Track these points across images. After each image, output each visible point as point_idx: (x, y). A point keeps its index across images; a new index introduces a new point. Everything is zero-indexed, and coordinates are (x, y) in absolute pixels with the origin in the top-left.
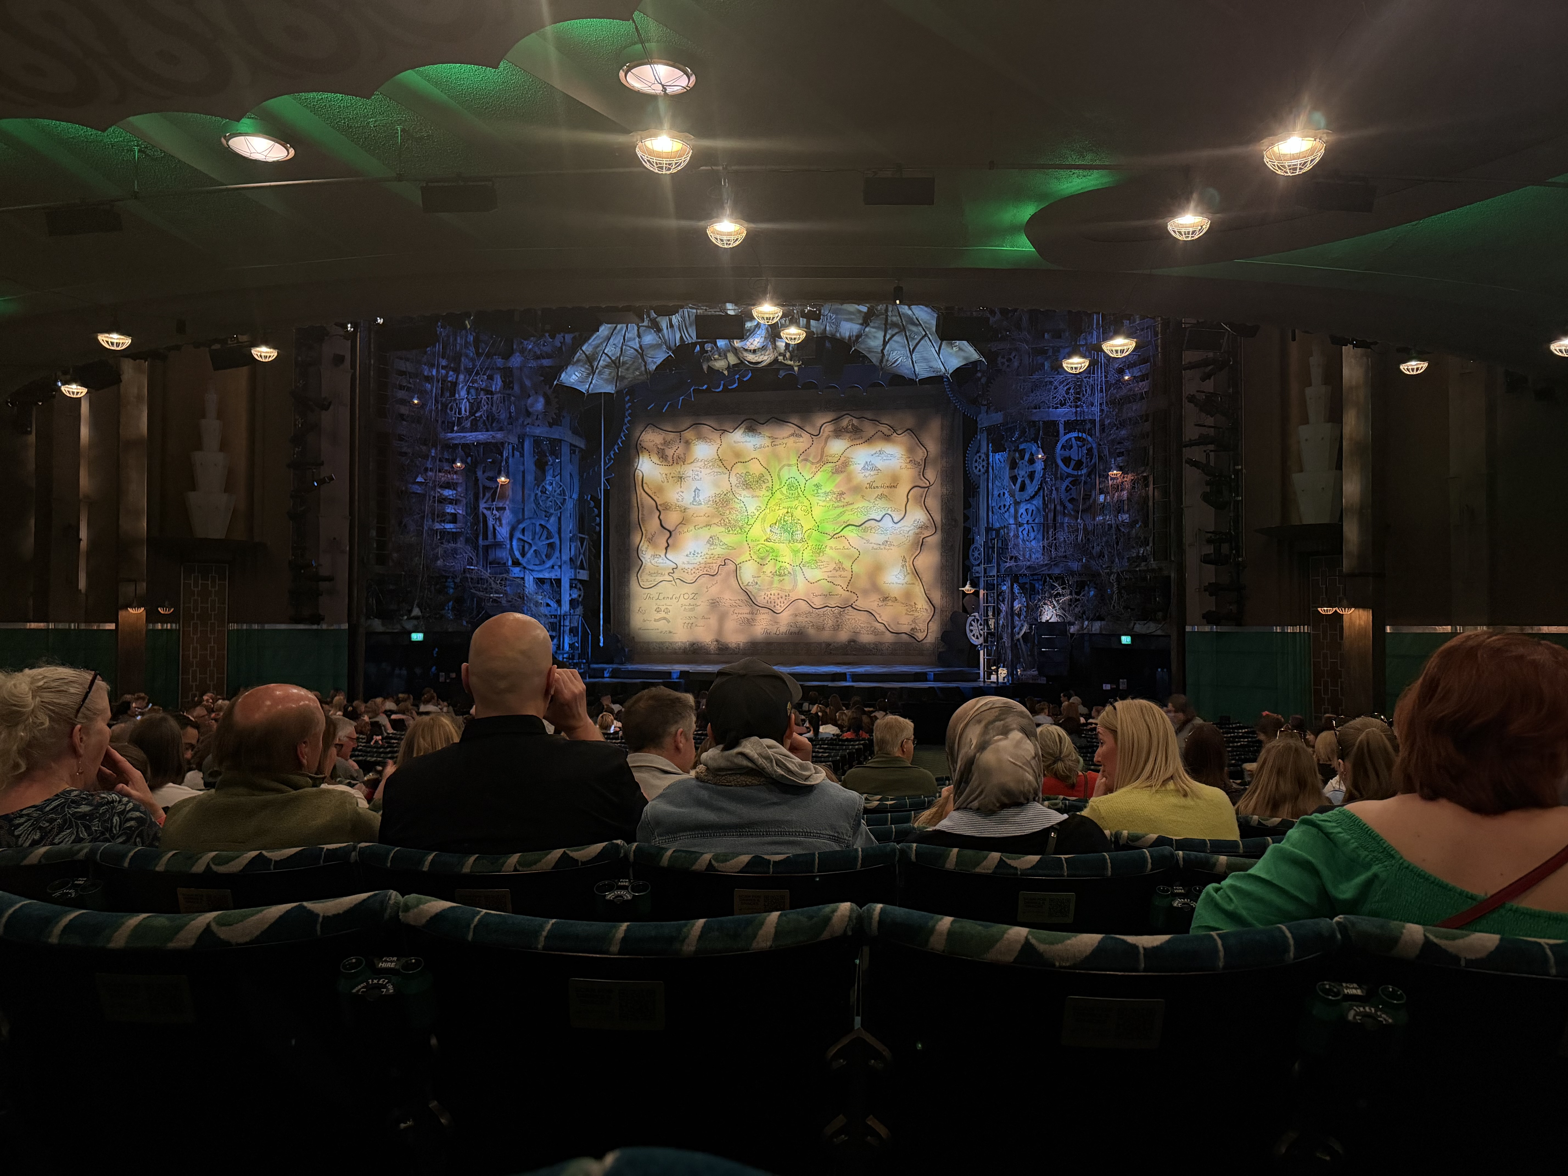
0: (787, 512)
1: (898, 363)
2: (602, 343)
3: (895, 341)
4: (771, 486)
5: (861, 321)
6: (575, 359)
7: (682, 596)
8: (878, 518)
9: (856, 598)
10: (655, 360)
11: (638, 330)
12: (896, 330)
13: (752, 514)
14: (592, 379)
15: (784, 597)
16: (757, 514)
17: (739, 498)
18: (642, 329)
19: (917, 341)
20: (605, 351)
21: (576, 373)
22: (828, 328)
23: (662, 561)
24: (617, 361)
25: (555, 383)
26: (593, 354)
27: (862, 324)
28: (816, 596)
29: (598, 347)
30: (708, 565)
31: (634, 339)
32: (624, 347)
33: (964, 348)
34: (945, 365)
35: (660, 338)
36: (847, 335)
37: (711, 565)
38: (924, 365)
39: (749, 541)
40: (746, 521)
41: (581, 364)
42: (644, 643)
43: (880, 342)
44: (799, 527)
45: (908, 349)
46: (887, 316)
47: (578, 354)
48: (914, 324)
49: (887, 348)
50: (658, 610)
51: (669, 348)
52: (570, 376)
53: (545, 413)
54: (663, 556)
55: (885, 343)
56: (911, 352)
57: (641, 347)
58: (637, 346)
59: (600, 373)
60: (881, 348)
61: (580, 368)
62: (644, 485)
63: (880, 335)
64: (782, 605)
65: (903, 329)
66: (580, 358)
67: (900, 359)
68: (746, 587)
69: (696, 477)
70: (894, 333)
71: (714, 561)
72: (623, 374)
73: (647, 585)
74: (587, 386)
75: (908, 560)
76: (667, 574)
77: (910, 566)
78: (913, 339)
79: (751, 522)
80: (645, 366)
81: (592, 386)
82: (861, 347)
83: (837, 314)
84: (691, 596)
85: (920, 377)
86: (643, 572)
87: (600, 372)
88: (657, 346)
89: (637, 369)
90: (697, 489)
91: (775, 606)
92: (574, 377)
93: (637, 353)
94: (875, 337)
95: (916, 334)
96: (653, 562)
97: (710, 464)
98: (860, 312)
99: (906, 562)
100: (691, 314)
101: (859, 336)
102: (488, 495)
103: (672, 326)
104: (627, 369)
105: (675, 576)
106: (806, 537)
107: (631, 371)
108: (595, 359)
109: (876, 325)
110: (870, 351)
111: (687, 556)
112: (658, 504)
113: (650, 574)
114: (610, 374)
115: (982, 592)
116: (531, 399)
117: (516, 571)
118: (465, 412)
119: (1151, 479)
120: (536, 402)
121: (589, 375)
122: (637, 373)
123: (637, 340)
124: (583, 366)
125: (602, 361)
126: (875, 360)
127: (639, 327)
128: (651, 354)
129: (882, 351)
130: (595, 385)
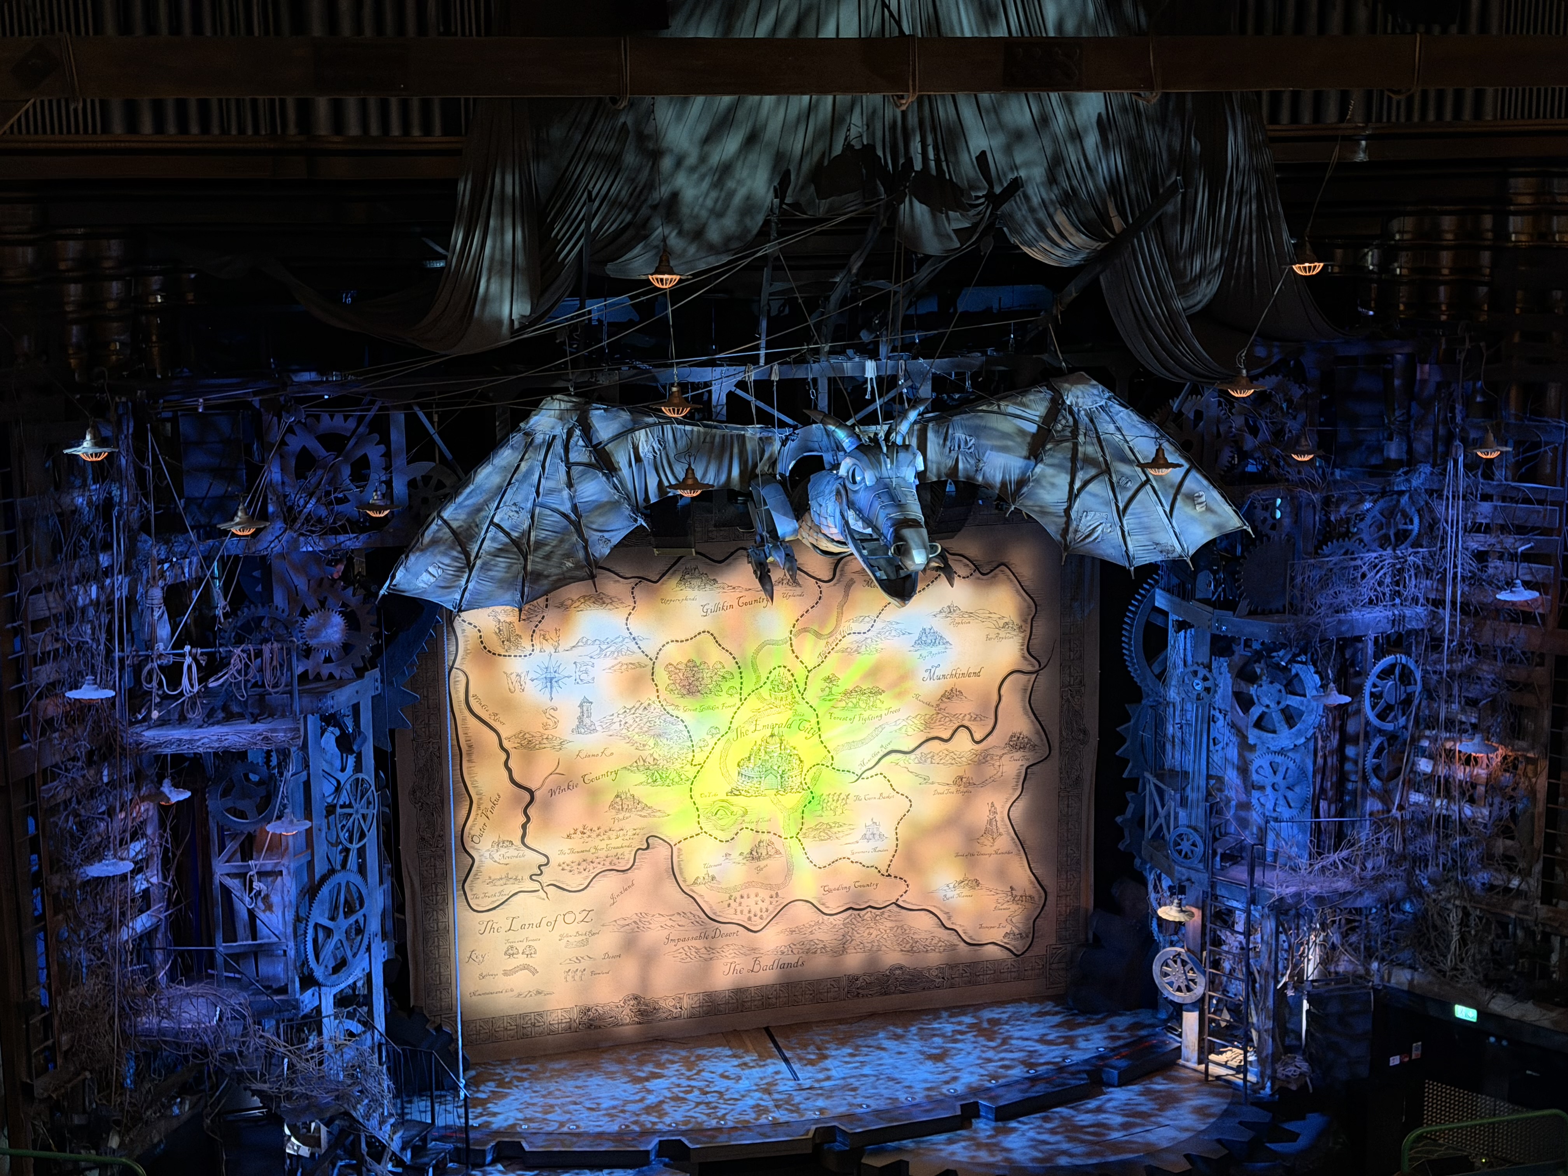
0: (772, 736)
1: (1096, 535)
2: (486, 503)
3: (1090, 494)
4: (738, 686)
5: (1025, 453)
6: (427, 538)
7: (560, 918)
8: (946, 736)
9: (904, 888)
10: (606, 535)
11: (568, 473)
12: (1093, 472)
13: (702, 744)
14: (467, 582)
15: (768, 900)
16: (711, 742)
17: (675, 713)
18: (576, 471)
19: (1129, 494)
20: (496, 520)
21: (431, 569)
22: (961, 466)
23: (516, 853)
24: (525, 541)
25: (382, 592)
26: (470, 527)
27: (1028, 458)
28: (830, 891)
29: (479, 510)
30: (614, 852)
31: (560, 491)
32: (537, 510)
33: (1215, 507)
34: (1182, 539)
35: (616, 488)
36: (998, 478)
37: (620, 851)
38: (1142, 539)
39: (697, 798)
40: (690, 759)
41: (442, 548)
42: (486, 1021)
43: (1062, 494)
44: (795, 762)
45: (1114, 508)
46: (1076, 446)
47: (434, 527)
48: (1124, 460)
49: (1076, 506)
50: (510, 953)
51: (636, 509)
52: (417, 576)
53: (347, 647)
54: (517, 842)
55: (1072, 496)
56: (1121, 513)
57: (575, 508)
58: (566, 508)
59: (485, 567)
60: (1065, 505)
61: (439, 558)
62: (473, 702)
63: (1063, 480)
64: (765, 915)
65: (1106, 470)
66: (440, 534)
67: (1100, 528)
68: (695, 888)
69: (584, 676)
70: (1088, 477)
71: (626, 843)
72: (539, 567)
73: (486, 904)
74: (458, 597)
75: (998, 811)
76: (527, 877)
77: (1003, 820)
78: (1125, 488)
79: (699, 758)
80: (586, 548)
81: (467, 594)
82: (1026, 505)
83: (978, 437)
84: (580, 917)
85: (1138, 563)
86: (476, 878)
87: (484, 564)
88: (613, 506)
89: (568, 556)
90: (586, 700)
91: (750, 919)
92: (425, 577)
93: (566, 522)
94: (1053, 485)
95: (1129, 479)
96: (496, 856)
97: (612, 649)
98: (1022, 432)
99: (995, 813)
100: (678, 435)
101: (1022, 482)
102: (231, 846)
103: (638, 459)
104: (548, 557)
105: (545, 879)
106: (808, 780)
107: (555, 559)
108: (472, 538)
109: (1056, 461)
110: (1044, 513)
111: (569, 837)
112: (503, 736)
113: (492, 882)
114: (509, 567)
115: (1197, 913)
116: (311, 620)
117: (307, 1000)
118: (189, 685)
119: (1544, 766)
120: (324, 625)
121: (460, 570)
122: (569, 564)
123: (566, 493)
124: (445, 554)
125: (491, 541)
126: (1053, 528)
127: (569, 465)
128: (598, 521)
129: (1067, 511)
130: (476, 593)
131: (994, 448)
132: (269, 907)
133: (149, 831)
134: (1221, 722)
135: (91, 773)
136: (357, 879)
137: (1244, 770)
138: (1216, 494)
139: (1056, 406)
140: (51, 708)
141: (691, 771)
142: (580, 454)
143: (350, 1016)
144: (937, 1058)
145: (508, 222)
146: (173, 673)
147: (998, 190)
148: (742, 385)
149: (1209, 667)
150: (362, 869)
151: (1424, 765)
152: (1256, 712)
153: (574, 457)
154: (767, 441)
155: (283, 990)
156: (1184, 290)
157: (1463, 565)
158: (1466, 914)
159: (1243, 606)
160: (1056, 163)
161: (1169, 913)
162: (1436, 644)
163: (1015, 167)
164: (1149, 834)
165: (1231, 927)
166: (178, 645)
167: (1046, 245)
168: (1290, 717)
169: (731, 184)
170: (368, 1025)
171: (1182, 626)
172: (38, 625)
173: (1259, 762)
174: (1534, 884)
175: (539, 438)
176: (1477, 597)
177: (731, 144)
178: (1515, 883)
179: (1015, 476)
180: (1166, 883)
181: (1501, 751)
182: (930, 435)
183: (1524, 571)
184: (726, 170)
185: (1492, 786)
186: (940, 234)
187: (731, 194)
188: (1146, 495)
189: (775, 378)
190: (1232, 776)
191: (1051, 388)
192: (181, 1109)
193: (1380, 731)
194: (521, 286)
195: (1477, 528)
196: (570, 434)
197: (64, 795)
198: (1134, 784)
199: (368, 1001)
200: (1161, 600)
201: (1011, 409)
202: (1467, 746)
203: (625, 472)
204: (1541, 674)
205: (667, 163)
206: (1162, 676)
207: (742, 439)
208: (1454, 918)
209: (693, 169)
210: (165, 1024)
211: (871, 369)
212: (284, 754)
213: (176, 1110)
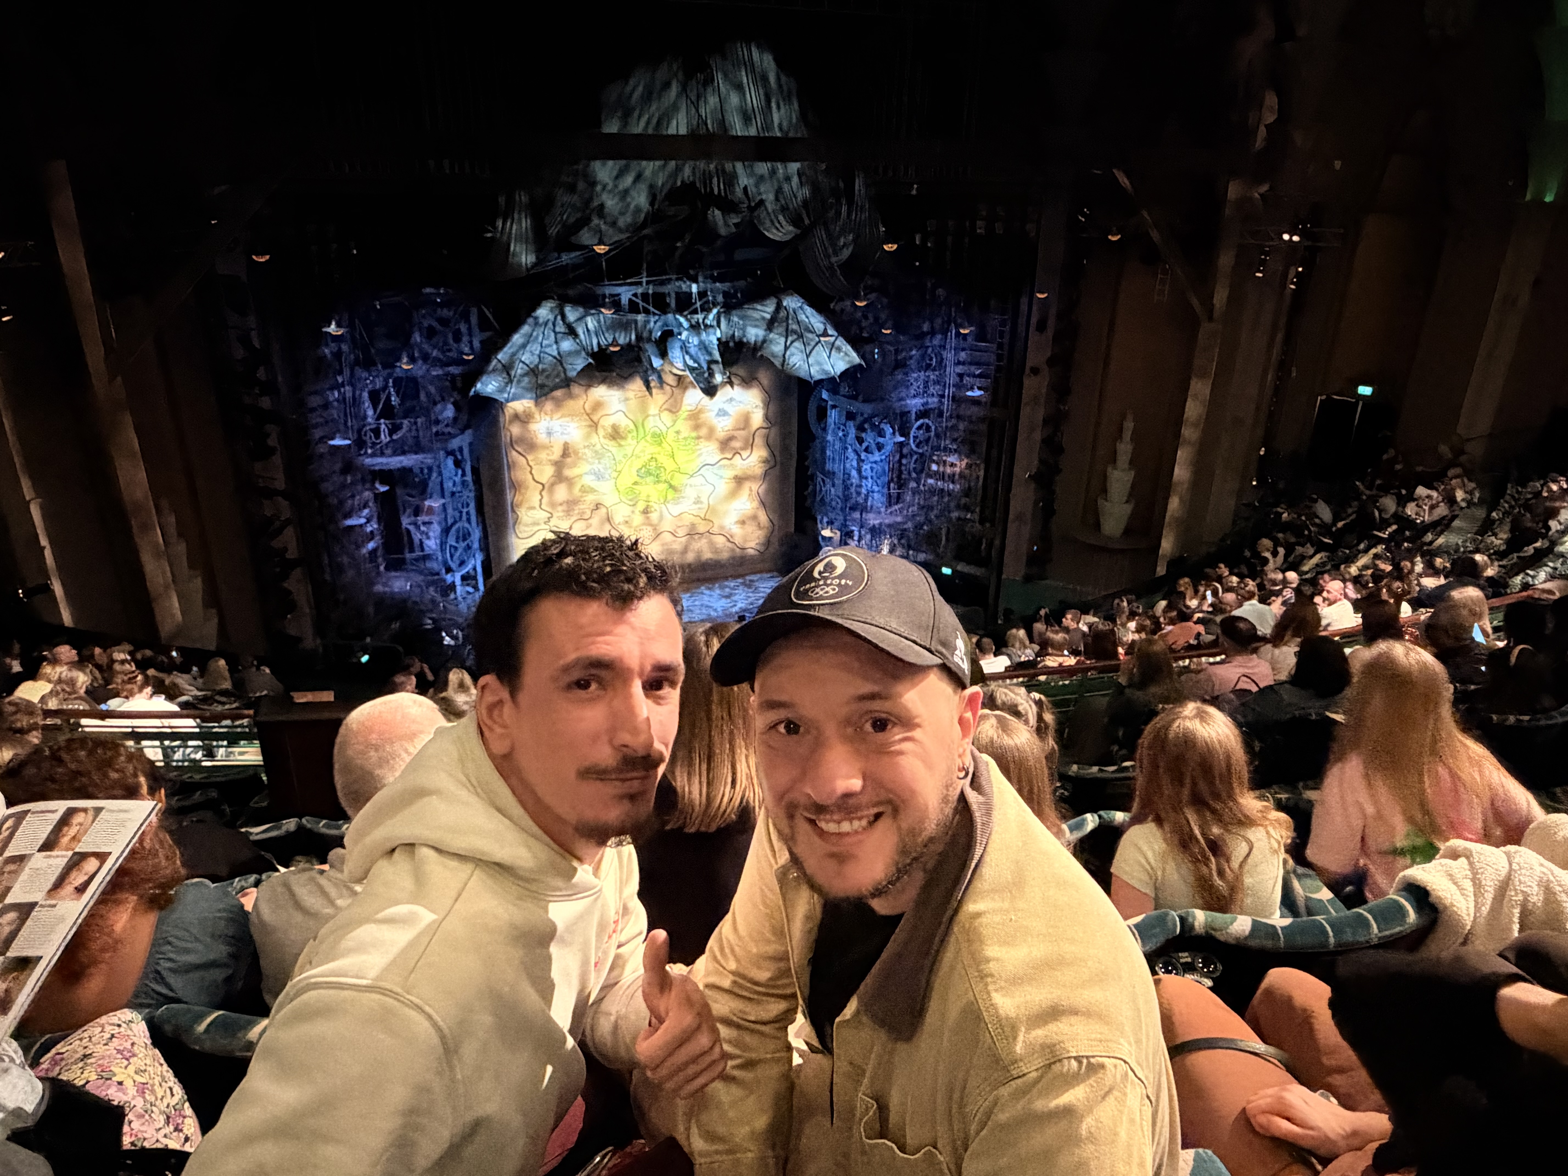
0: (652, 458)
1: (797, 366)
3: (794, 347)
4: (636, 436)
6: (491, 368)
8: (729, 458)
9: (712, 525)
11: (556, 337)
12: (795, 337)
13: (620, 462)
14: (510, 388)
15: (652, 531)
16: (624, 461)
17: (607, 448)
18: (559, 336)
19: (812, 348)
20: (522, 359)
21: (493, 383)
22: (736, 334)
24: (536, 369)
25: (471, 394)
26: (510, 363)
27: (766, 330)
28: (679, 527)
29: (514, 355)
30: (582, 511)
31: (552, 346)
32: (542, 355)
33: (849, 353)
34: (834, 368)
35: (578, 344)
36: (753, 340)
37: (585, 510)
38: (817, 368)
39: (618, 486)
41: (498, 373)
43: (782, 347)
44: (663, 470)
45: (805, 354)
46: (788, 325)
47: (493, 363)
49: (788, 353)
51: (588, 354)
52: (487, 386)
54: (538, 507)
55: (786, 348)
56: (808, 356)
57: (559, 353)
58: (555, 353)
60: (783, 352)
61: (497, 377)
62: (513, 443)
63: (783, 340)
64: (650, 538)
65: (801, 336)
66: (497, 367)
67: (799, 363)
68: (619, 526)
70: (793, 339)
71: (587, 507)
72: (544, 382)
73: (525, 535)
74: (506, 396)
75: (753, 490)
76: (543, 523)
77: (755, 495)
78: (809, 345)
79: (619, 468)
80: (565, 373)
81: (510, 394)
82: (765, 353)
83: (744, 320)
85: (815, 379)
86: (520, 524)
87: (518, 380)
88: (577, 353)
89: (558, 376)
92: (490, 386)
93: (555, 361)
94: (778, 343)
95: (812, 341)
96: (528, 514)
98: (763, 318)
101: (764, 341)
103: (588, 330)
104: (547, 377)
105: (551, 524)
106: (669, 478)
107: (551, 378)
108: (511, 368)
109: (779, 332)
110: (774, 356)
112: (529, 460)
113: (527, 525)
114: (530, 382)
115: (839, 533)
116: (439, 406)
117: (449, 578)
118: (384, 438)
119: (982, 466)
120: (445, 409)
121: (507, 383)
122: (557, 380)
123: (555, 347)
124: (500, 375)
125: (519, 369)
126: (777, 363)
127: (556, 333)
128: (570, 360)
129: (784, 356)
130: (514, 394)
131: (752, 326)
132: (428, 538)
133: (371, 504)
134: (850, 450)
135: (342, 478)
136: (467, 525)
137: (859, 471)
138: (849, 348)
139: (779, 306)
140: (322, 449)
141: (615, 474)
142: (561, 328)
143: (468, 585)
144: (727, 597)
145: (523, 215)
146: (377, 432)
147: (753, 204)
148: (635, 295)
149: (845, 425)
150: (469, 520)
151: (934, 467)
152: (865, 445)
153: (558, 329)
154: (648, 322)
155: (438, 574)
156: (836, 254)
157: (952, 379)
158: (948, 529)
159: (860, 398)
160: (779, 192)
161: (826, 533)
162: (941, 414)
163: (760, 194)
164: (818, 499)
165: (852, 537)
166: (378, 419)
167: (775, 231)
168: (880, 447)
169: (629, 200)
170: (476, 588)
171: (834, 407)
172: (313, 410)
173: (866, 467)
174: (976, 517)
175: (541, 321)
176: (959, 394)
177: (629, 180)
178: (969, 516)
179: (761, 338)
180: (825, 520)
181: (966, 461)
182: (722, 319)
183: (978, 382)
184: (626, 192)
185: (962, 475)
186: (726, 224)
187: (629, 205)
188: (819, 347)
189: (651, 292)
190: (854, 473)
191: (776, 297)
192: (396, 625)
193: (916, 453)
194: (531, 247)
195: (959, 363)
196: (555, 318)
197: (331, 489)
198: (813, 477)
199: (475, 578)
200: (825, 395)
201: (759, 307)
202: (952, 459)
203: (582, 336)
204: (983, 427)
205: (599, 188)
206: (824, 429)
207: (636, 322)
208: (944, 532)
209: (610, 192)
210: (387, 589)
211: (694, 288)
212: (430, 469)
213: (393, 626)
